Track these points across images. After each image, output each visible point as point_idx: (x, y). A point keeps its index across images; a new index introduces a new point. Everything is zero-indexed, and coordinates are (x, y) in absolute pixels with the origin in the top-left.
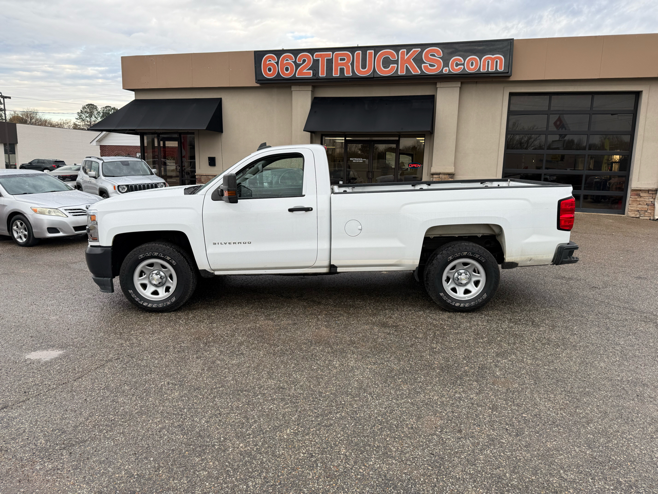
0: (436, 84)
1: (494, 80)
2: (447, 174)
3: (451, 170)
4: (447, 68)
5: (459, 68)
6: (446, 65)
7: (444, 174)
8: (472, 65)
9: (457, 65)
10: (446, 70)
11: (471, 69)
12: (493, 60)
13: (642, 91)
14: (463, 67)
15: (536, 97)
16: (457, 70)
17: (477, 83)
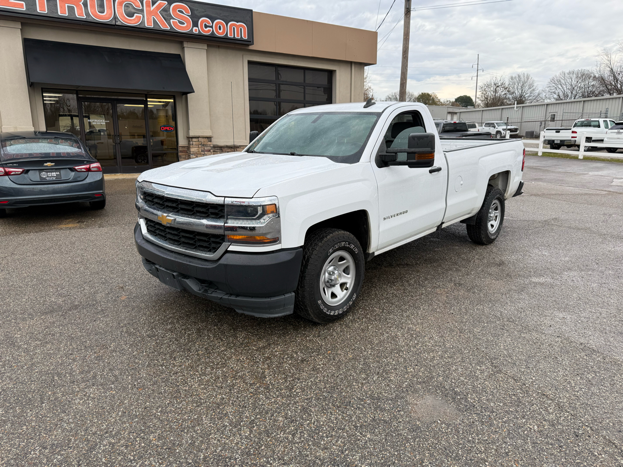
0: (181, 43)
1: (236, 47)
2: (206, 138)
3: (208, 133)
4: (197, 28)
5: (209, 30)
6: (195, 24)
7: (203, 137)
8: (220, 29)
9: (206, 26)
10: (196, 30)
11: (220, 33)
12: (238, 27)
13: (335, 71)
14: (211, 29)
15: (266, 67)
16: (207, 32)
17: (219, 47)
